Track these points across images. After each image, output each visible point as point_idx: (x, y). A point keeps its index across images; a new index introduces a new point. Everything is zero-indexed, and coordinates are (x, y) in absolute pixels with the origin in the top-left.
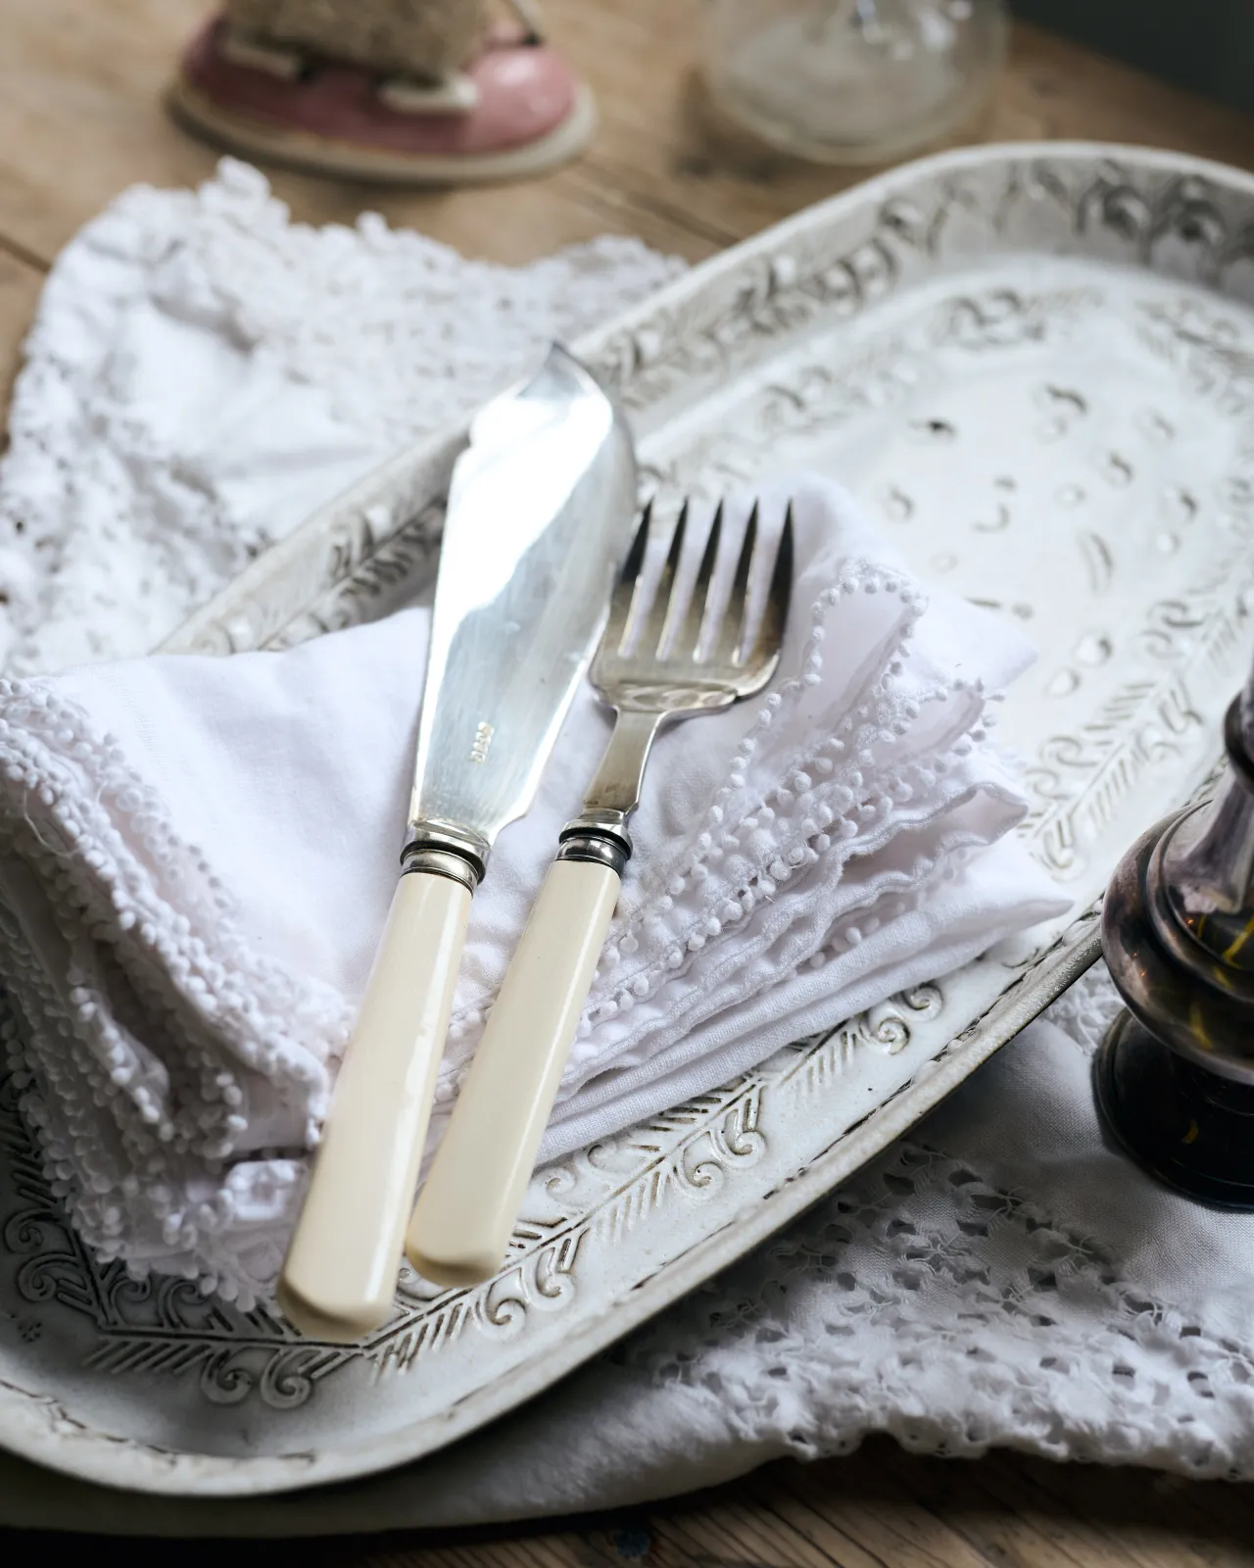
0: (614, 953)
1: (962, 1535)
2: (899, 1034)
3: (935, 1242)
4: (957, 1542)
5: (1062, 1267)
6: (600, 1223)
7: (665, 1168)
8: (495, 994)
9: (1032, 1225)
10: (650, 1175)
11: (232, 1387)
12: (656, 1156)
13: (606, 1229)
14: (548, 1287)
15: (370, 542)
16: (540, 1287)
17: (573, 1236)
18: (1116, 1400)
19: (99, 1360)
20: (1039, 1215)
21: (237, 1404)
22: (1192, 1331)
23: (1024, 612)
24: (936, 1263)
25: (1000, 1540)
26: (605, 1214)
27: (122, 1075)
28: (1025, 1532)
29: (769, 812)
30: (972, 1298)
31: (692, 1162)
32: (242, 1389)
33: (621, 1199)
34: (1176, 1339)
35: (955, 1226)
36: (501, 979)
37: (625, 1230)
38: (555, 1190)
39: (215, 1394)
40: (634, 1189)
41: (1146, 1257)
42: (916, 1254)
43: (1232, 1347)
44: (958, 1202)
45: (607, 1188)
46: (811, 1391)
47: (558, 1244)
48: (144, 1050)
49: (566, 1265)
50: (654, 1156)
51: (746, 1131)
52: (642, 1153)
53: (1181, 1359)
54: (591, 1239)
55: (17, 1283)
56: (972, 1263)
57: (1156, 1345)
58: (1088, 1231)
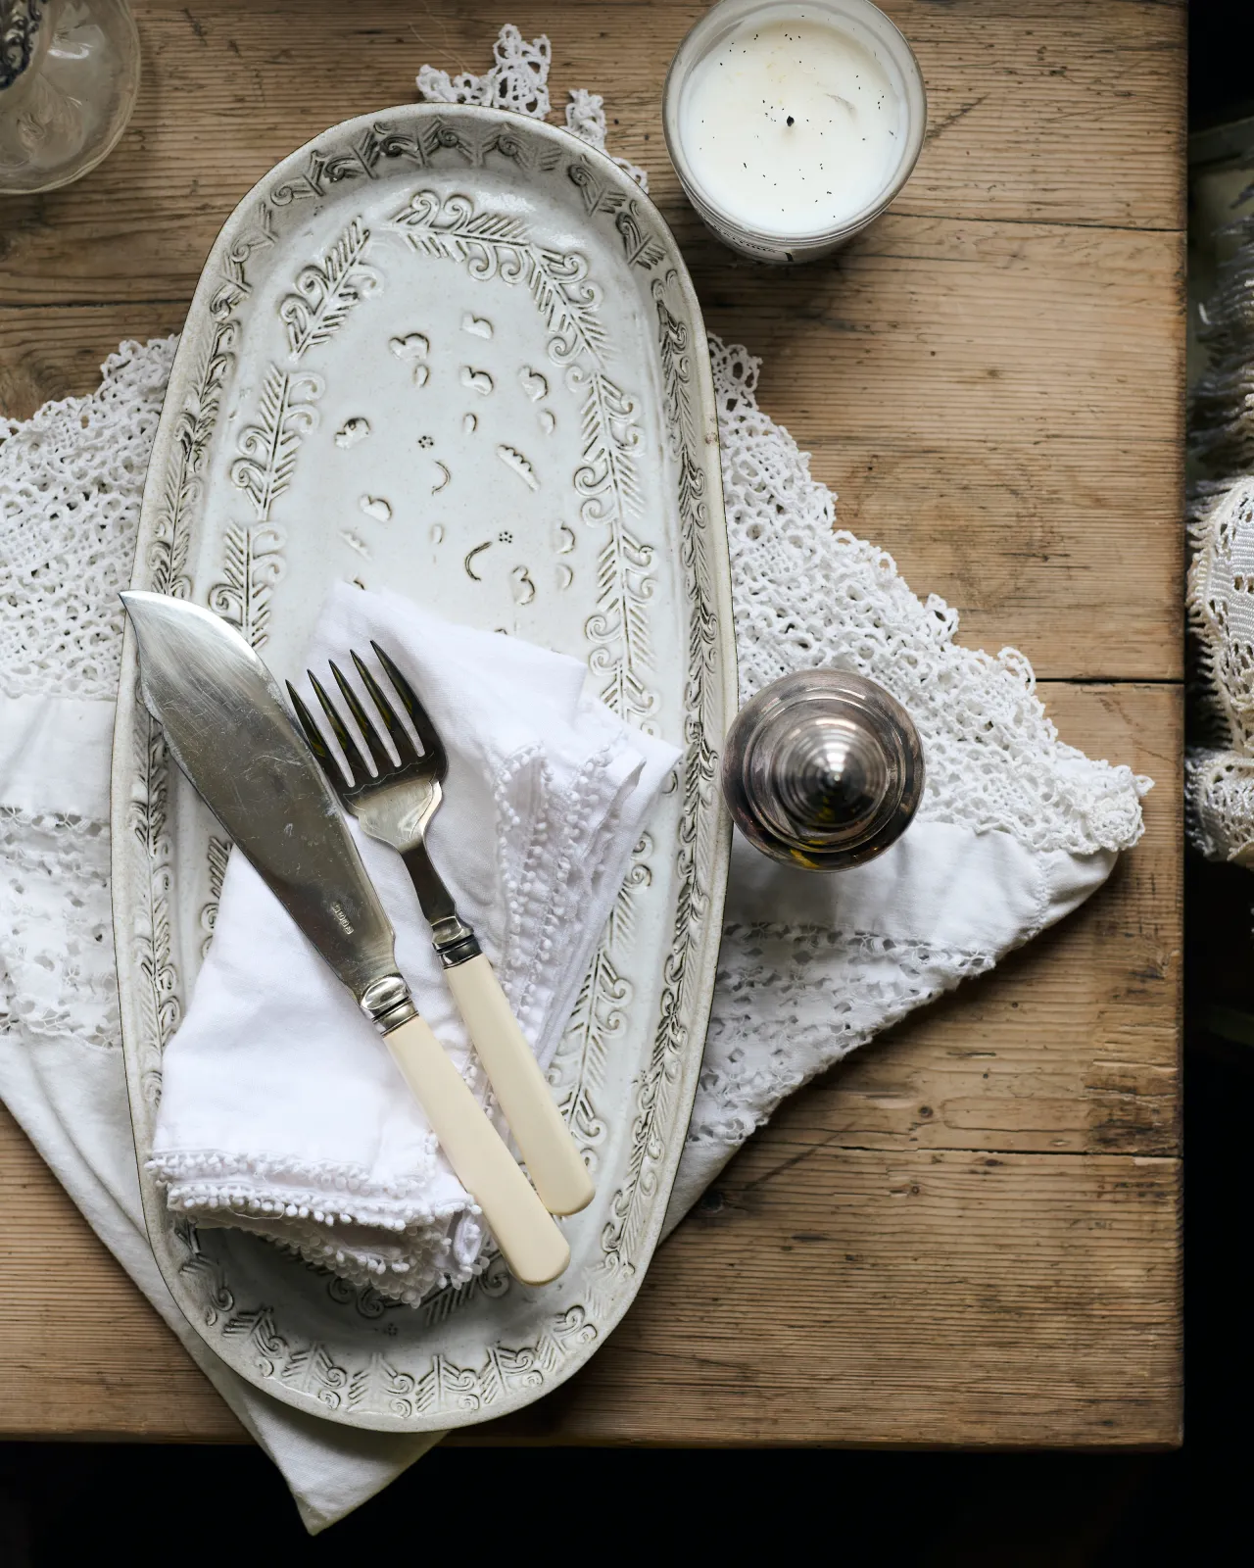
0: (508, 986)
1: (842, 1089)
2: (642, 871)
3: (741, 975)
4: (844, 1094)
5: (806, 946)
6: (588, 1082)
7: (594, 1031)
8: (474, 1049)
9: (780, 935)
10: (590, 1040)
11: (499, 1284)
12: (584, 1028)
13: (593, 1084)
14: (592, 1131)
15: (144, 806)
16: (589, 1135)
17: (582, 1098)
18: (880, 1007)
19: (432, 1317)
20: (779, 928)
21: (509, 1291)
22: (888, 944)
23: (506, 537)
24: (752, 984)
25: (863, 1079)
26: (586, 1077)
27: (381, 1268)
28: (871, 1068)
29: (531, 875)
30: (780, 994)
31: (604, 1020)
32: (505, 1283)
33: (587, 1062)
34: (885, 953)
35: (745, 959)
36: (470, 1040)
37: (603, 1078)
38: (556, 1081)
39: (496, 1293)
40: (589, 1054)
41: (840, 910)
42: (738, 987)
43: (913, 943)
44: (737, 944)
45: (576, 1063)
46: (750, 1104)
47: (579, 1107)
48: (380, 1249)
49: (591, 1115)
50: (583, 1030)
51: (614, 982)
52: (578, 1032)
53: (893, 961)
54: (592, 1095)
55: (363, 1315)
56: (767, 974)
57: (875, 961)
58: (808, 920)
